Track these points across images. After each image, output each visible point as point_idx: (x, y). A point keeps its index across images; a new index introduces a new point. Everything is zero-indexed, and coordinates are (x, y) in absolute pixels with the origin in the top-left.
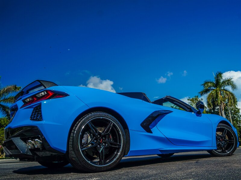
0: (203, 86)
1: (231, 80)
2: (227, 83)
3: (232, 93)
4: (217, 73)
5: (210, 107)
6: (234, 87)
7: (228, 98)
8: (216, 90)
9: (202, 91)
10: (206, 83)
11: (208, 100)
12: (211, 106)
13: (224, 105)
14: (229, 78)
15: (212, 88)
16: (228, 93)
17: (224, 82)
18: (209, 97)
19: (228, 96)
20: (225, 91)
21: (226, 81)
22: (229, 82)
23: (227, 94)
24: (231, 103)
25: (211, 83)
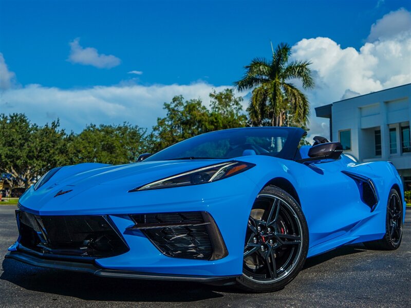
0: (248, 69)
1: (307, 67)
2: (298, 72)
3: (303, 95)
4: (279, 47)
5: (255, 119)
6: (308, 82)
7: (295, 103)
8: (275, 83)
9: (242, 81)
10: (256, 63)
11: (255, 103)
12: (257, 117)
13: (283, 118)
14: (303, 62)
15: (264, 77)
16: (296, 94)
17: (291, 69)
18: (257, 95)
19: (295, 99)
20: (290, 88)
21: (297, 68)
22: (301, 70)
23: (294, 95)
24: (299, 114)
25: (265, 65)
